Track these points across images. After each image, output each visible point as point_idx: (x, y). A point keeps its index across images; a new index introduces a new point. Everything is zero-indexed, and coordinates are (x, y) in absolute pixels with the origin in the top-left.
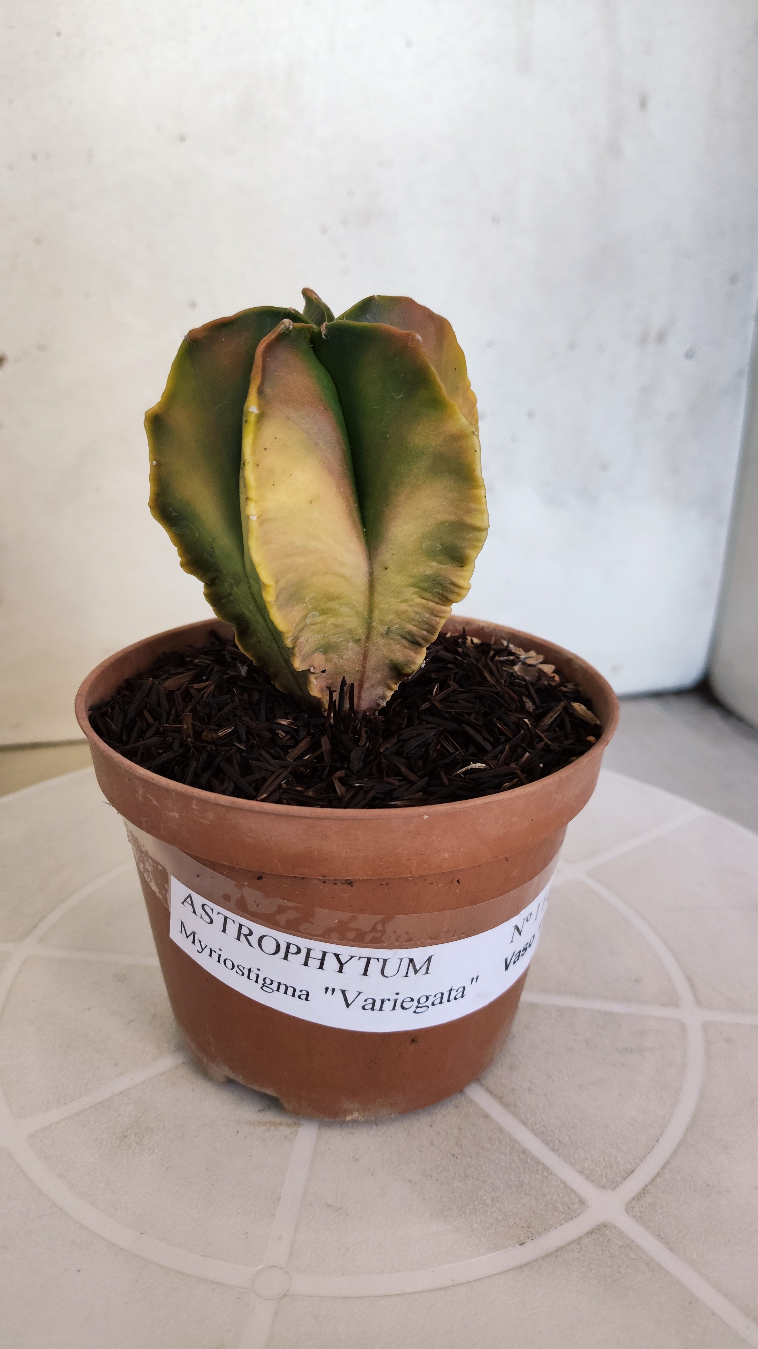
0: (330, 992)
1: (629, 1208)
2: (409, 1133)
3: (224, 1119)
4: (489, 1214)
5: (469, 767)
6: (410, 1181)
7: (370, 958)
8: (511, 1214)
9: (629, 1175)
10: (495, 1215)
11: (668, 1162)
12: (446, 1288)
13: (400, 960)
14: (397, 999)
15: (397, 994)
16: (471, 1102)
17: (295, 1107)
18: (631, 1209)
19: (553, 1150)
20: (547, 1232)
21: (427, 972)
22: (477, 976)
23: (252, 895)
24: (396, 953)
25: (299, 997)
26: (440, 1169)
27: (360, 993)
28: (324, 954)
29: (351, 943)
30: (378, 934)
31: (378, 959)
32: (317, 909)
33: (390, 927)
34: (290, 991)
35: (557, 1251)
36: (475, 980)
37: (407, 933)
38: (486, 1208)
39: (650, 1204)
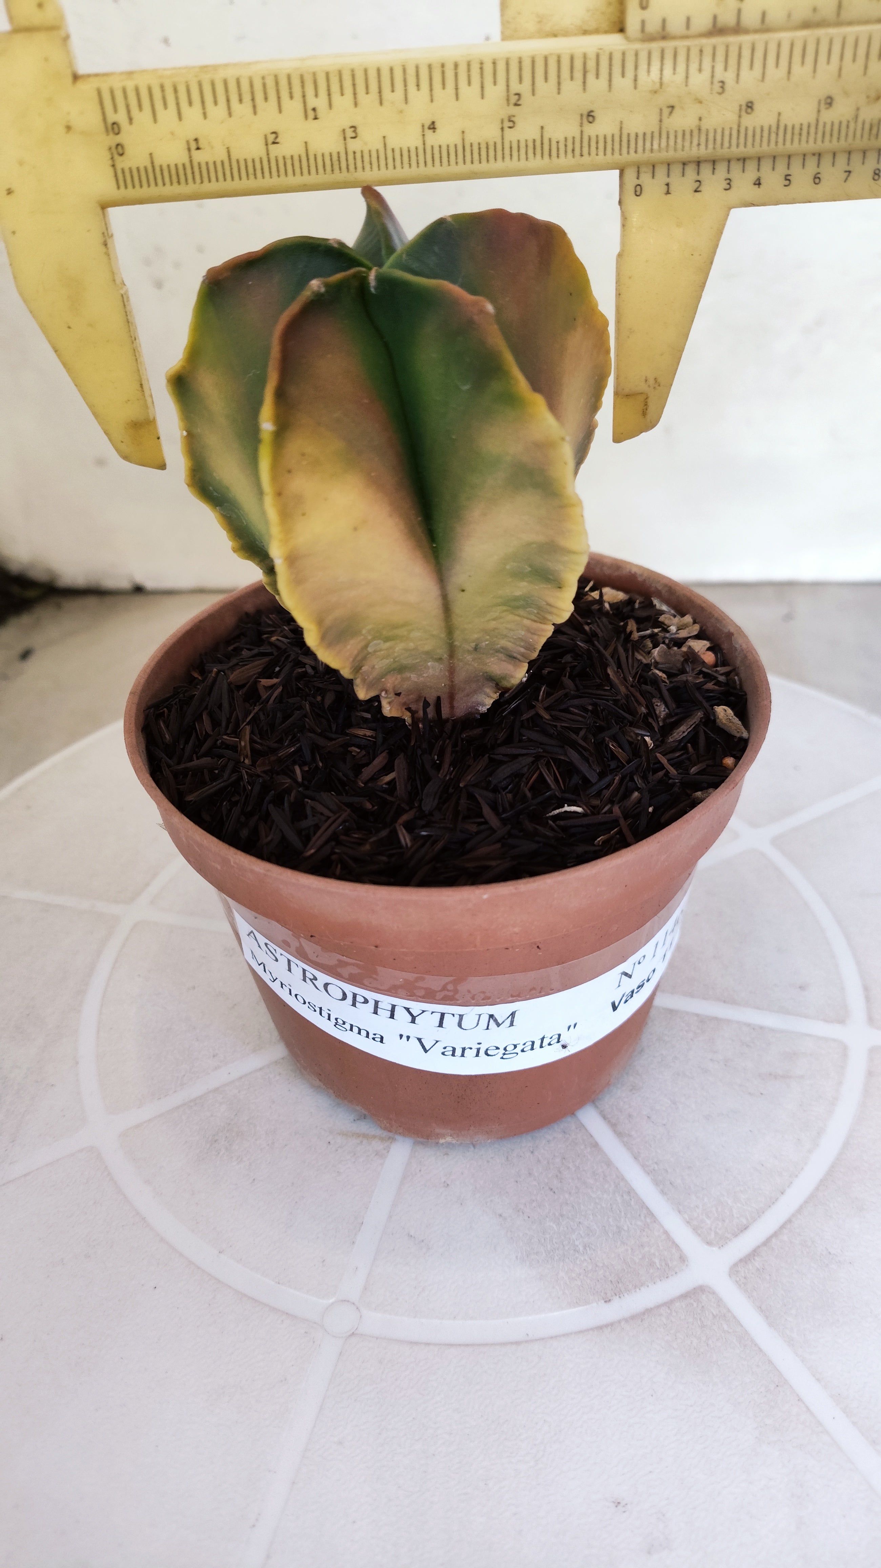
0: (404, 1038)
1: (734, 1270)
2: (507, 1158)
3: (317, 1127)
4: (578, 1262)
5: (563, 810)
6: (500, 1215)
7: (444, 1013)
8: (601, 1265)
9: (742, 1231)
10: (585, 1264)
11: (790, 1221)
12: (518, 1343)
13: (478, 1016)
14: (480, 1048)
15: (479, 1044)
16: (582, 1127)
17: (386, 1125)
18: (736, 1273)
19: (663, 1192)
20: (638, 1290)
21: (512, 1024)
22: (574, 1023)
23: (309, 947)
24: (473, 1009)
25: (374, 1039)
26: (534, 1204)
27: (437, 1042)
28: (393, 1007)
29: (420, 999)
30: (450, 994)
31: (453, 1015)
32: (379, 969)
33: (463, 988)
34: (364, 1033)
35: (644, 1313)
36: (572, 1027)
37: (484, 992)
38: (577, 1255)
39: (758, 1270)
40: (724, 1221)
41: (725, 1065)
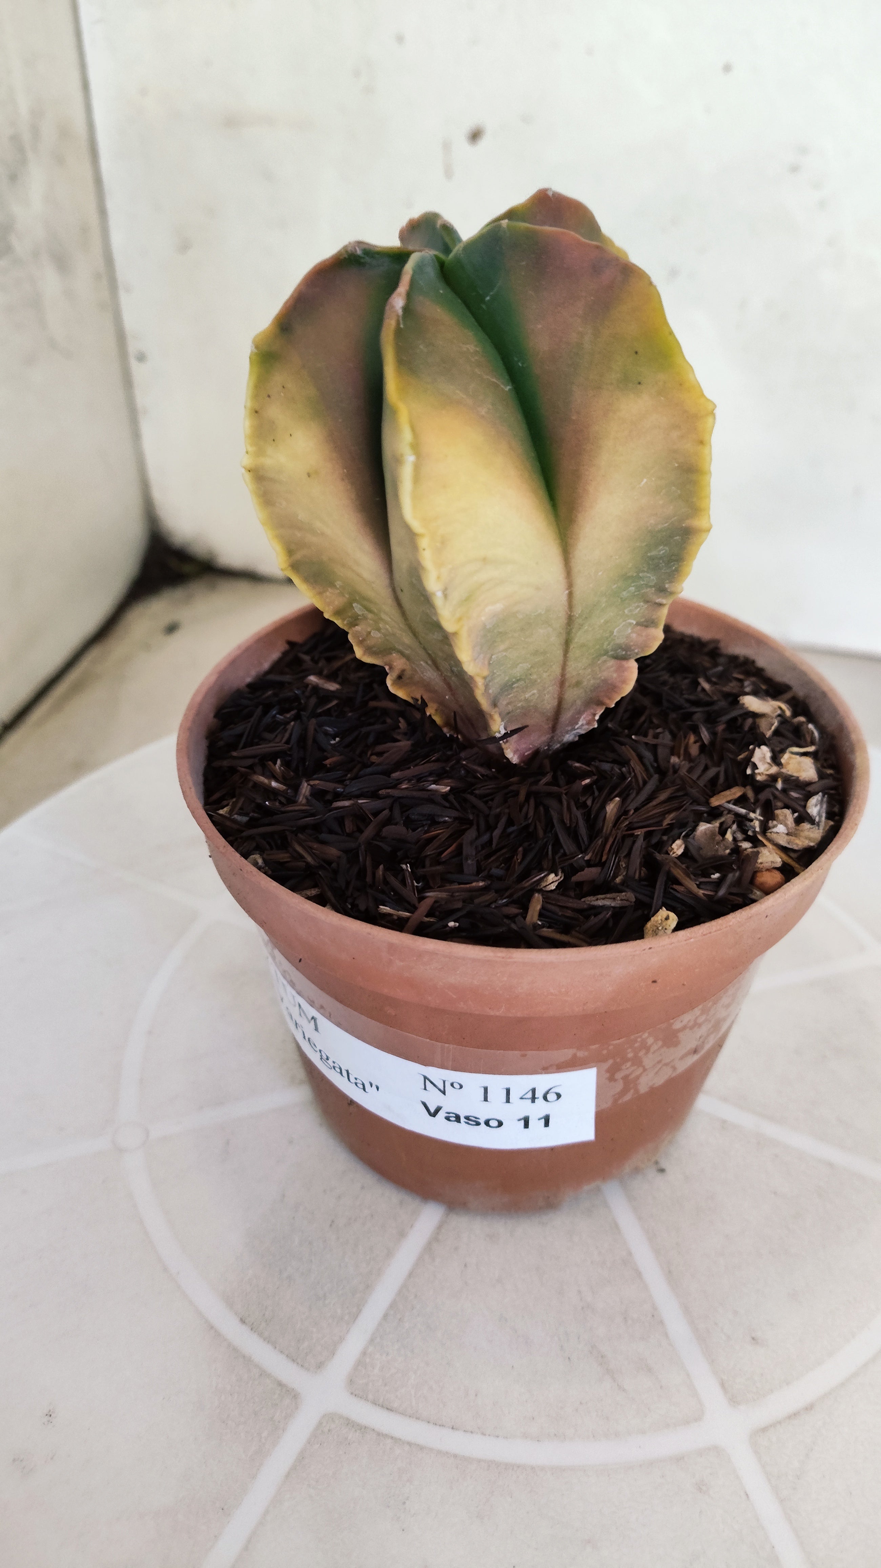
1: (330, 1417)
4: (270, 1279)
8: (277, 1299)
9: (382, 1406)
10: (270, 1285)
11: (421, 1448)
16: (416, 1214)
18: (330, 1420)
19: (386, 1316)
26: (309, 1216)
38: (276, 1275)
39: (346, 1439)
40: (386, 1385)
41: (583, 1308)
